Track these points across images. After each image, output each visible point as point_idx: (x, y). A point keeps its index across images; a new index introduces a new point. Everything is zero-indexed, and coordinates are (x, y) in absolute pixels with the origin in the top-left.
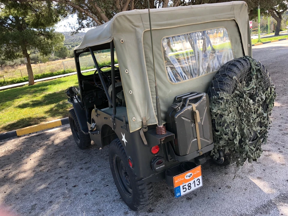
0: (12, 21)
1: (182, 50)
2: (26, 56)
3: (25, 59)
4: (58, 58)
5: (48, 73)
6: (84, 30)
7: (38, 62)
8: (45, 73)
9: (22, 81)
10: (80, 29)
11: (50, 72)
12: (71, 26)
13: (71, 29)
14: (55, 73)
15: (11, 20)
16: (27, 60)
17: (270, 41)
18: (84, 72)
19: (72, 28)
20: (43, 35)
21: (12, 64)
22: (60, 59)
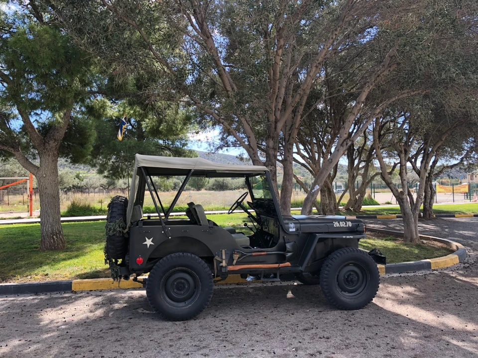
0: (133, 127)
1: (389, 203)
4: (190, 187)
6: (227, 150)
7: (160, 189)
10: (221, 147)
12: (209, 141)
13: (208, 146)
15: (131, 125)
18: (218, 214)
19: (210, 145)
20: (170, 150)
21: (123, 187)
22: (193, 190)
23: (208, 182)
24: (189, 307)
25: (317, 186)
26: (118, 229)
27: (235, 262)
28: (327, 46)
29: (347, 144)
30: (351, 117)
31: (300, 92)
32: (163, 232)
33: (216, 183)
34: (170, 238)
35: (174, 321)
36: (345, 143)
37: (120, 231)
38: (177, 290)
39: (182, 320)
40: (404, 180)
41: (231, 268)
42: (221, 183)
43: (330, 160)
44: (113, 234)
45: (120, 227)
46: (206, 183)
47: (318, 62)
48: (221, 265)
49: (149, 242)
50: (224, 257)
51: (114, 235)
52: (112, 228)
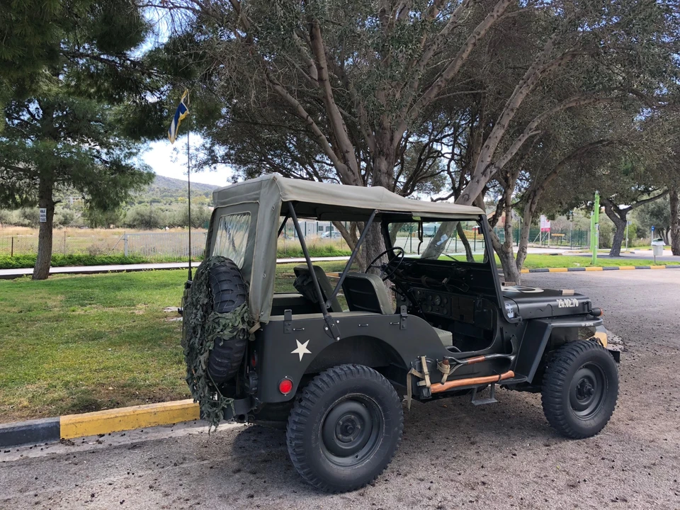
0: (32, 116)
2: (47, 205)
3: (42, 211)
5: (81, 254)
8: (73, 254)
9: (10, 264)
11: (88, 254)
14: (98, 256)
15: (30, 113)
16: (45, 214)
17: (617, 266)
23: (125, 215)
24: (365, 464)
25: (445, 235)
26: (241, 326)
27: (445, 377)
28: (498, 11)
29: (491, 172)
30: (499, 131)
31: (440, 83)
32: (327, 329)
33: (138, 217)
34: (338, 339)
35: (342, 492)
36: (489, 170)
37: (244, 329)
38: (342, 434)
39: (356, 489)
40: (510, 226)
41: (438, 387)
42: (146, 217)
43: (467, 197)
44: (231, 335)
45: (243, 321)
46: (122, 217)
47: (479, 37)
48: (421, 383)
49: (302, 349)
50: (426, 370)
51: (234, 338)
52: (230, 324)
